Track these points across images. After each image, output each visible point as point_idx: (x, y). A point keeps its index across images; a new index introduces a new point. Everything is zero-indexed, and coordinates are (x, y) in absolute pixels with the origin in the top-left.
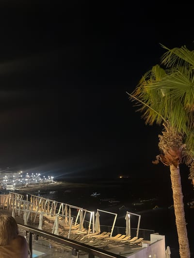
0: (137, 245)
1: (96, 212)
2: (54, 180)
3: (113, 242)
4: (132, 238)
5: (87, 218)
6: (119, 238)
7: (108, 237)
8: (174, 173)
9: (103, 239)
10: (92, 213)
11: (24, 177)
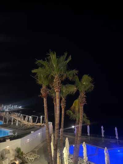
0: (44, 126)
1: (31, 116)
2: (22, 107)
3: (36, 126)
4: (42, 124)
5: (29, 119)
6: (38, 124)
7: (35, 124)
8: (45, 100)
9: (33, 125)
10: (30, 117)
11: (11, 107)
